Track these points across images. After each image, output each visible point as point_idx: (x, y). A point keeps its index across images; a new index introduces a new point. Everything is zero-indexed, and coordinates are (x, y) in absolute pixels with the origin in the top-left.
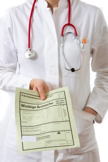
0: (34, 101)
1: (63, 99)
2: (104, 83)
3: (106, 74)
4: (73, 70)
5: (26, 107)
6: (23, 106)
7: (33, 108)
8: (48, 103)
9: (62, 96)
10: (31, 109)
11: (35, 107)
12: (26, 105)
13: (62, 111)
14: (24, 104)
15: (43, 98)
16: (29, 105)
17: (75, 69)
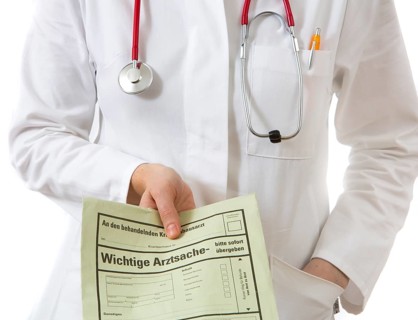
0: (144, 242)
1: (238, 239)
2: (374, 182)
3: (381, 153)
4: (275, 137)
5: (117, 261)
6: (107, 258)
7: (141, 264)
8: (190, 249)
9: (236, 227)
10: (135, 269)
11: (147, 263)
12: (119, 254)
13: (237, 277)
14: (110, 252)
15: (172, 233)
16: (129, 256)
17: (282, 134)
